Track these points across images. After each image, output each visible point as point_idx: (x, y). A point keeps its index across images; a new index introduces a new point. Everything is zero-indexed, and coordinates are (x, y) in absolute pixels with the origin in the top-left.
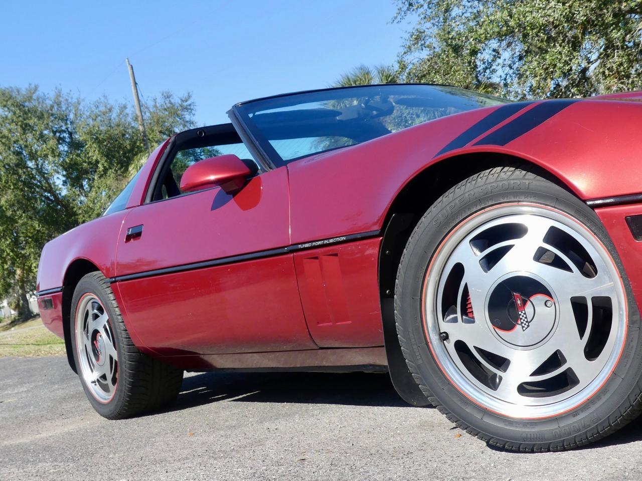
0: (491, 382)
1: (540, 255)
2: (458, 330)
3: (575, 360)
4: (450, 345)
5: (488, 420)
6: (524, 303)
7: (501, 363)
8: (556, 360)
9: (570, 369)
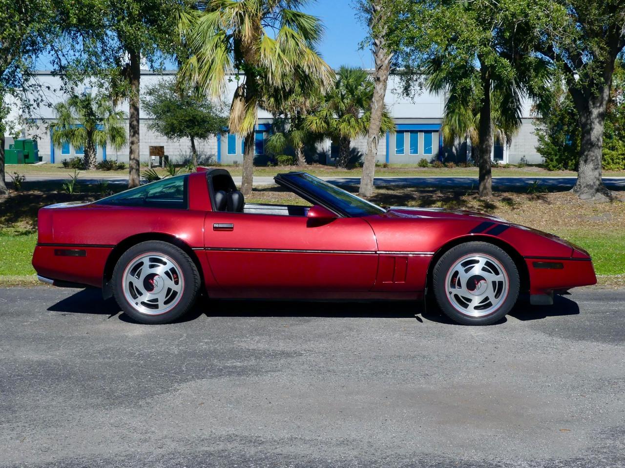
0: (466, 306)
1: (484, 269)
2: (456, 291)
3: (492, 299)
4: (452, 295)
5: (465, 317)
6: (478, 283)
7: (470, 300)
8: (487, 299)
9: (490, 302)
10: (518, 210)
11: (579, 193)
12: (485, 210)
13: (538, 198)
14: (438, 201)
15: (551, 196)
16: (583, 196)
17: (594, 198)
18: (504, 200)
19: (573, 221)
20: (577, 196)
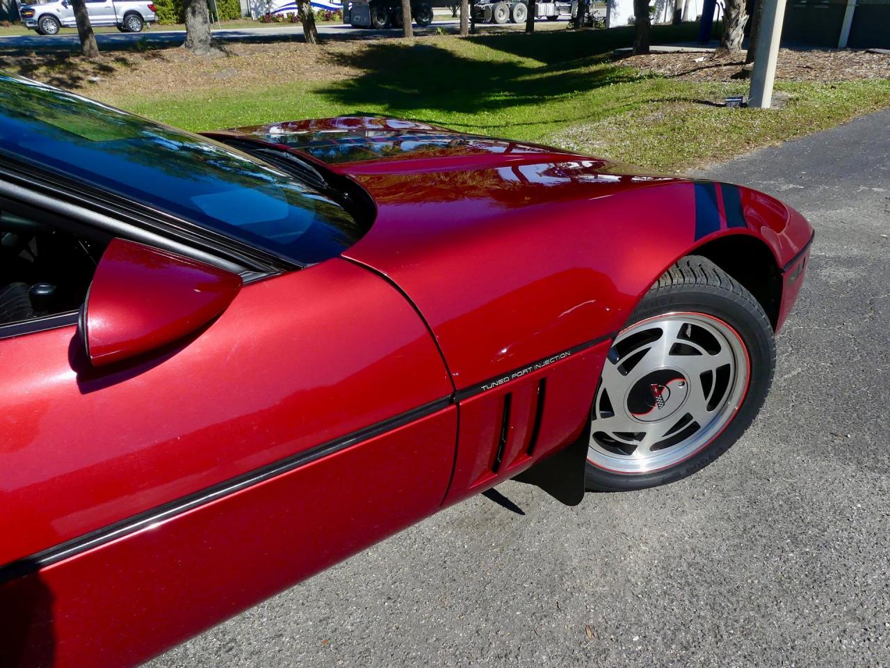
10: (138, 71)
11: (193, 48)
12: (102, 72)
13: (154, 56)
14: (40, 65)
15: (166, 52)
16: (198, 52)
17: (209, 54)
18: (118, 60)
19: (200, 79)
20: (191, 52)
